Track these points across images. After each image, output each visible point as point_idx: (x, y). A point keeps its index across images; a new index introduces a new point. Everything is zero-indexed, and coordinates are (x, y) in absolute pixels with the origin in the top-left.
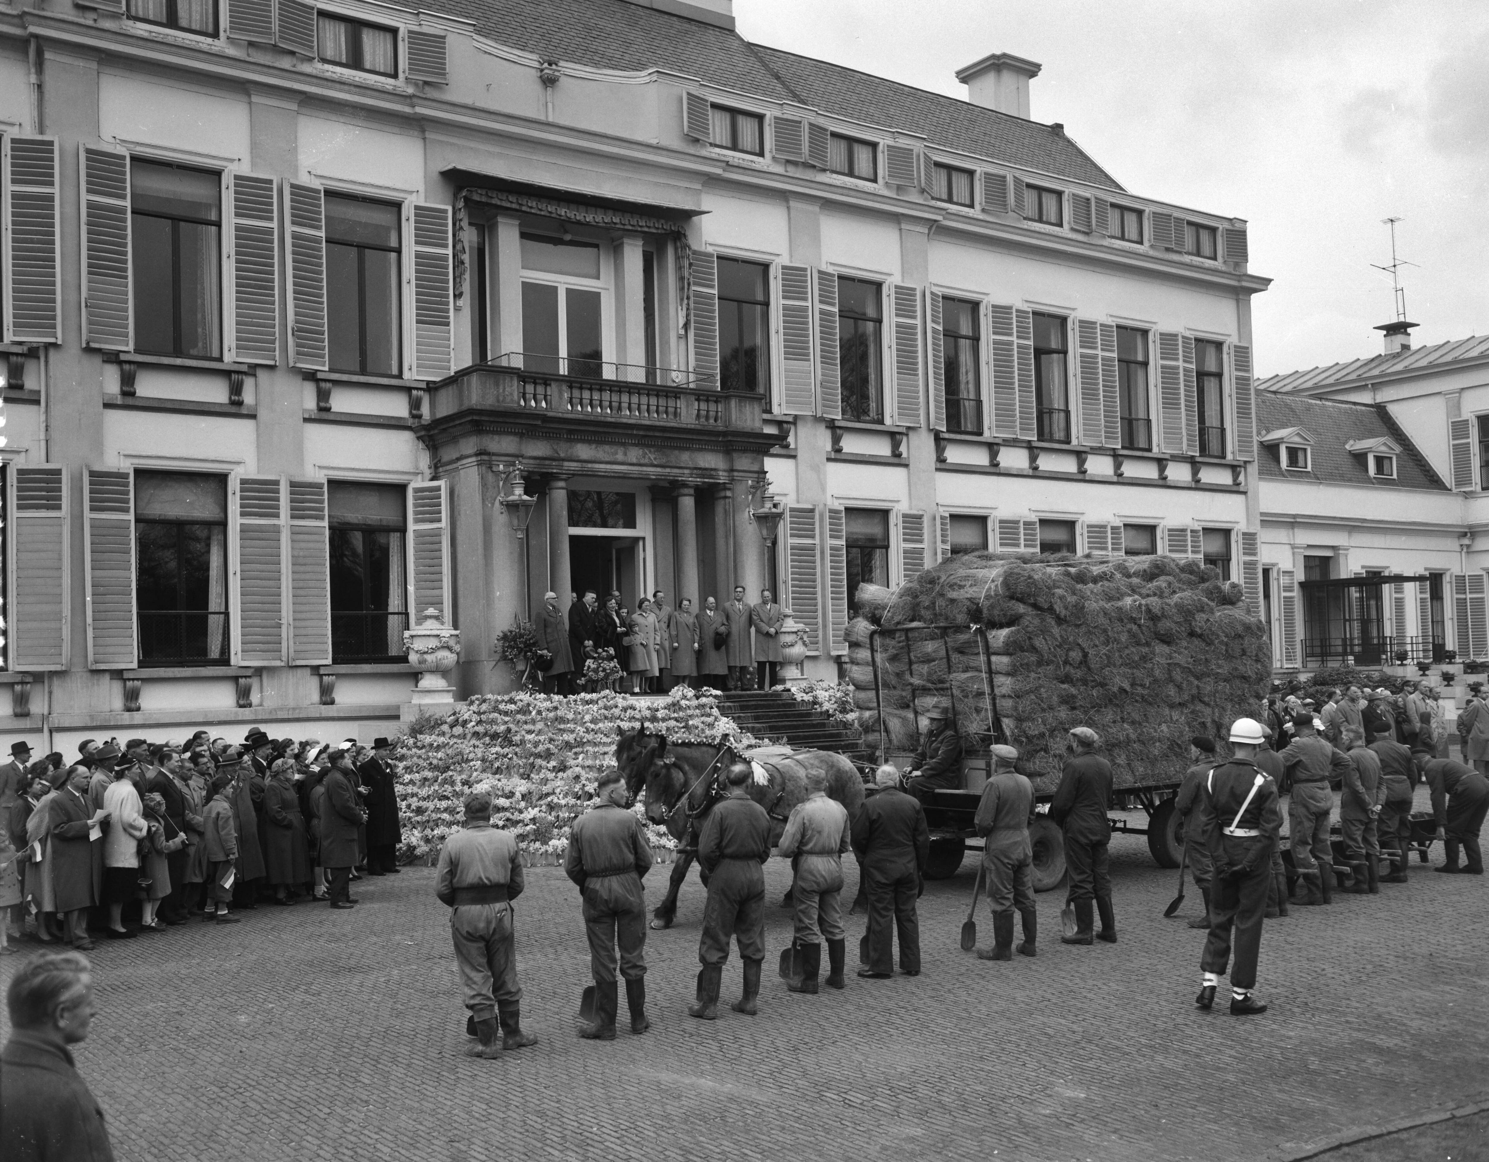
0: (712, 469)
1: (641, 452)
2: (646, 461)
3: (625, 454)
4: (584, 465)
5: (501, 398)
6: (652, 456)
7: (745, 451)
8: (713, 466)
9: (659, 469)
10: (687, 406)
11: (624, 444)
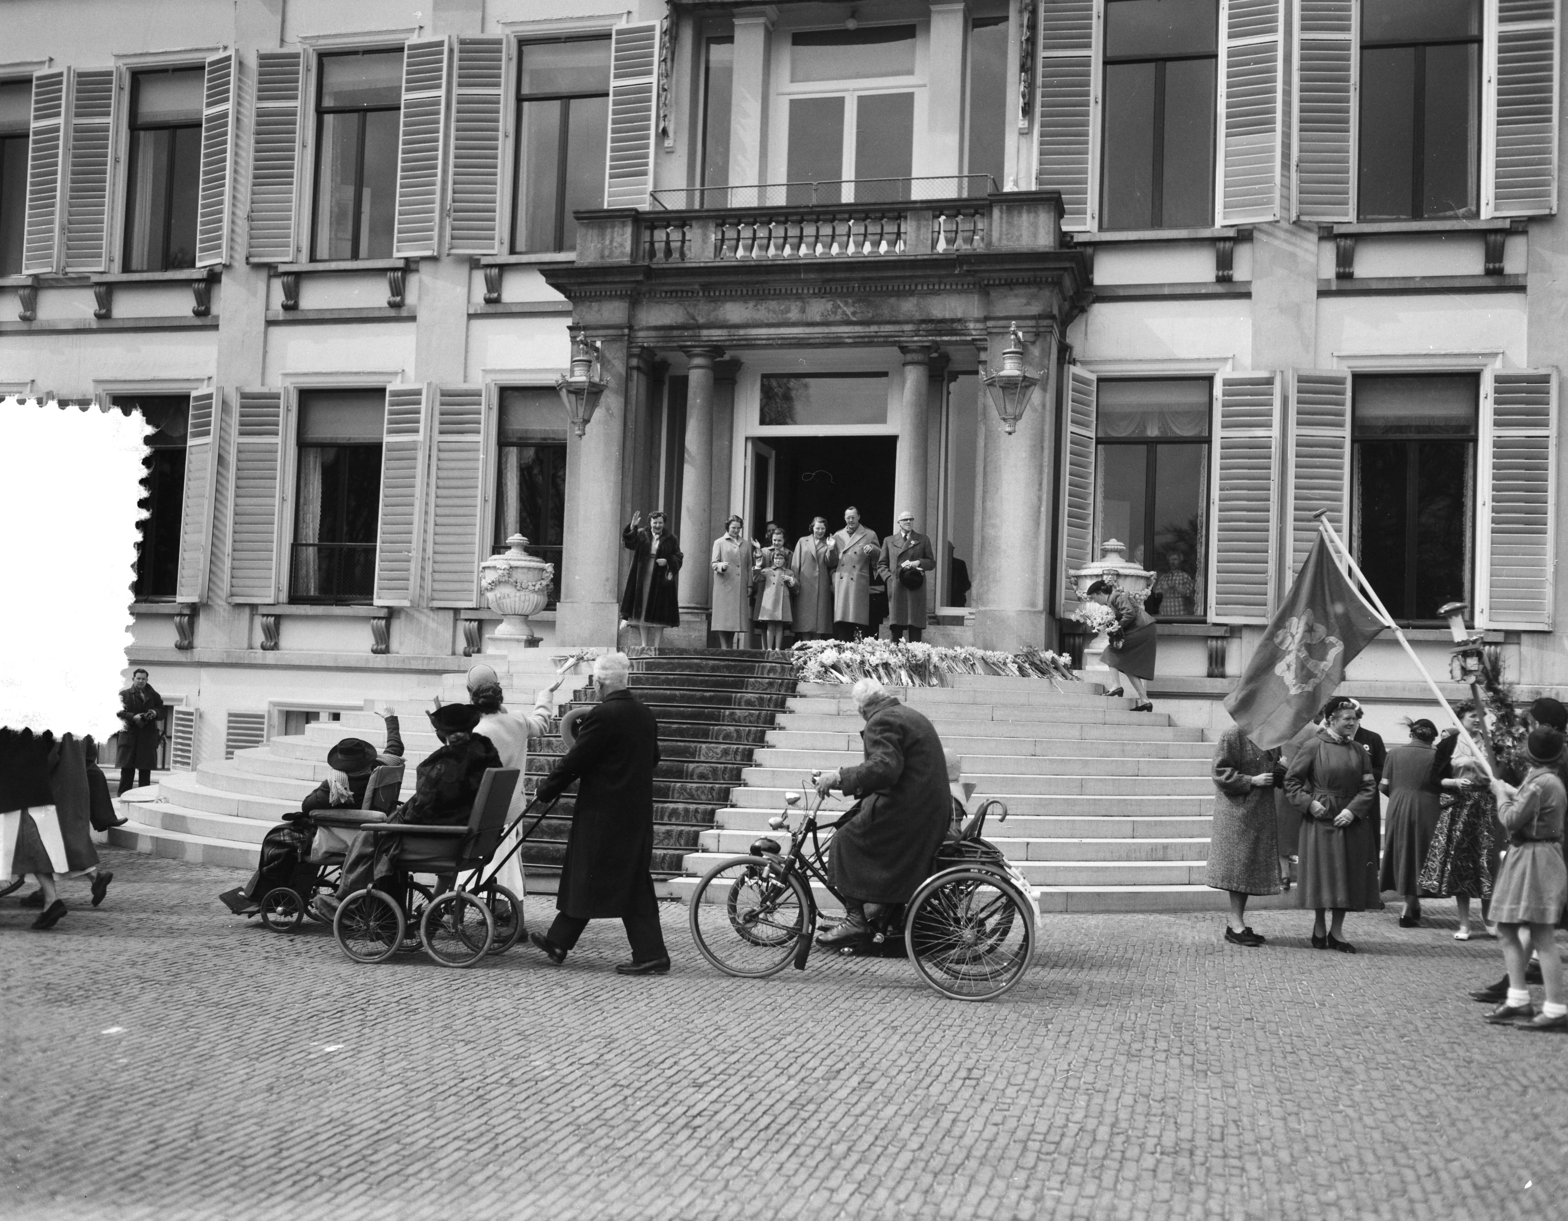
0: (953, 321)
1: (829, 306)
2: (838, 318)
3: (803, 311)
4: (733, 331)
5: (607, 253)
6: (848, 310)
7: (1010, 284)
8: (959, 316)
9: (858, 329)
10: (918, 228)
11: (799, 297)
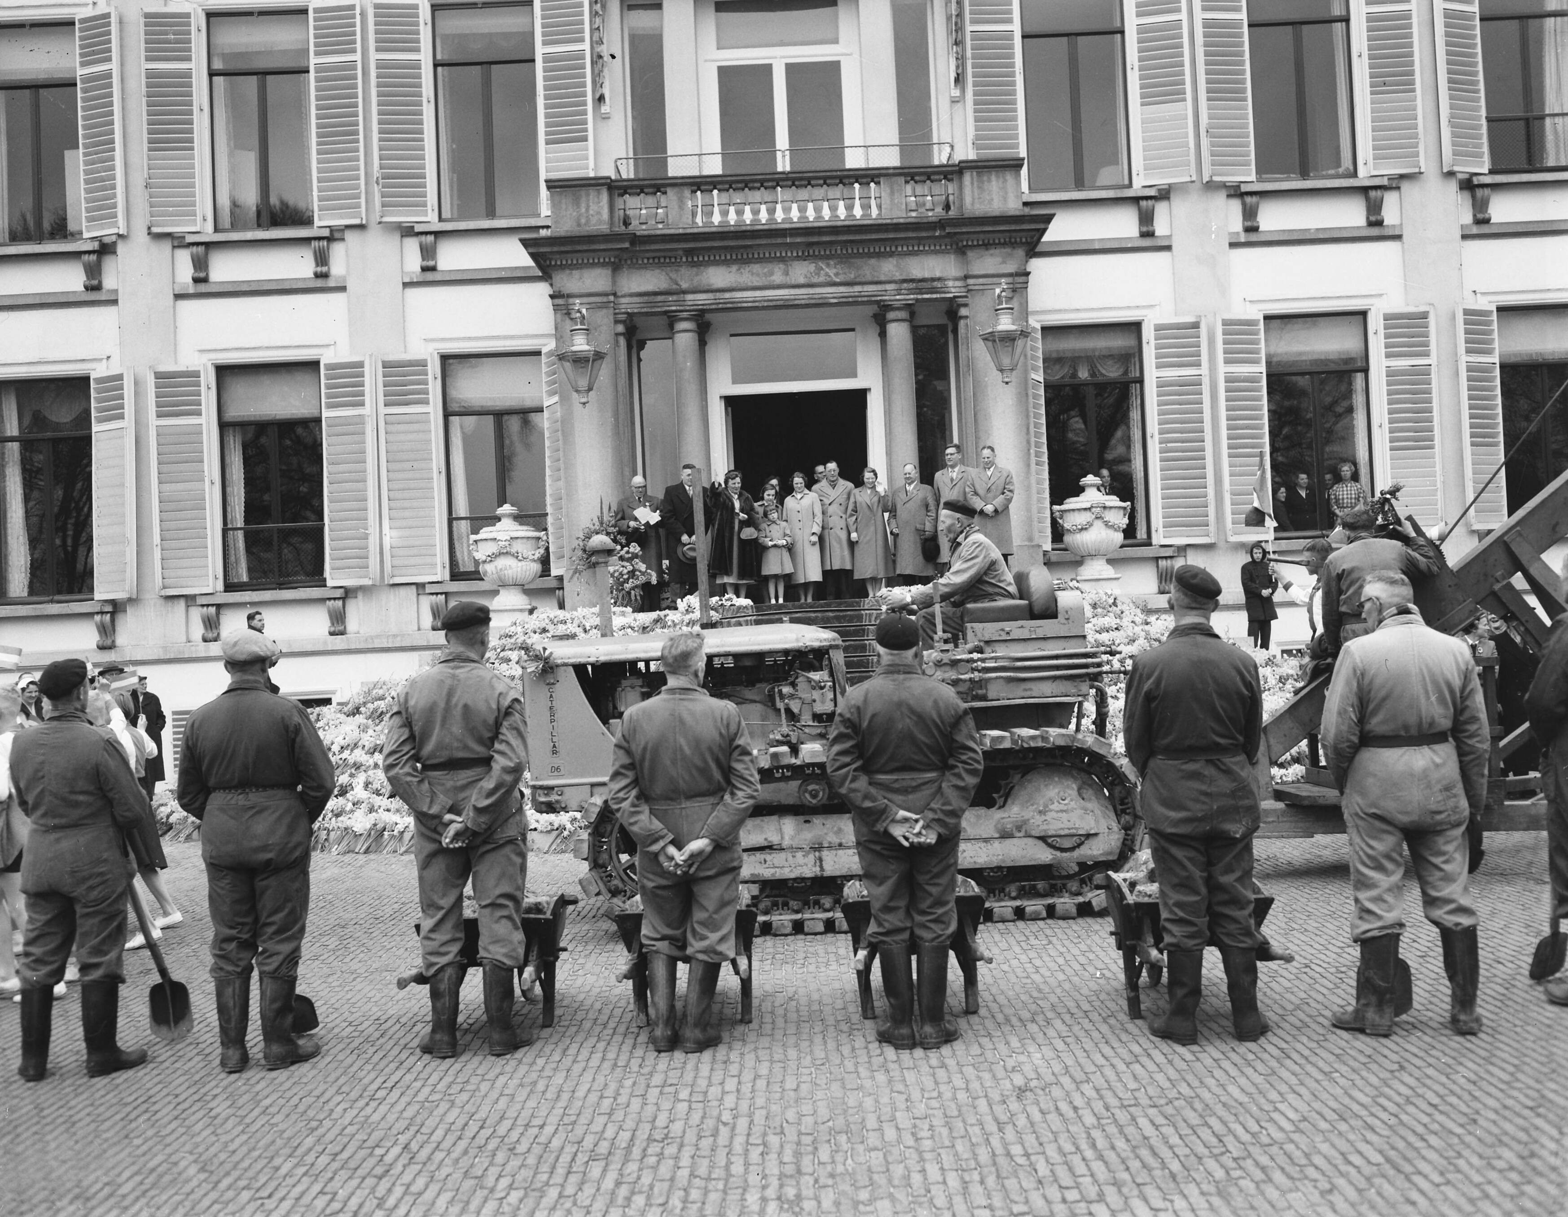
0: (933, 280)
1: (812, 267)
2: (822, 279)
3: (787, 273)
4: (718, 295)
5: (583, 221)
6: (831, 271)
7: (987, 246)
8: (938, 274)
9: (842, 289)
10: (892, 193)
11: (782, 260)
